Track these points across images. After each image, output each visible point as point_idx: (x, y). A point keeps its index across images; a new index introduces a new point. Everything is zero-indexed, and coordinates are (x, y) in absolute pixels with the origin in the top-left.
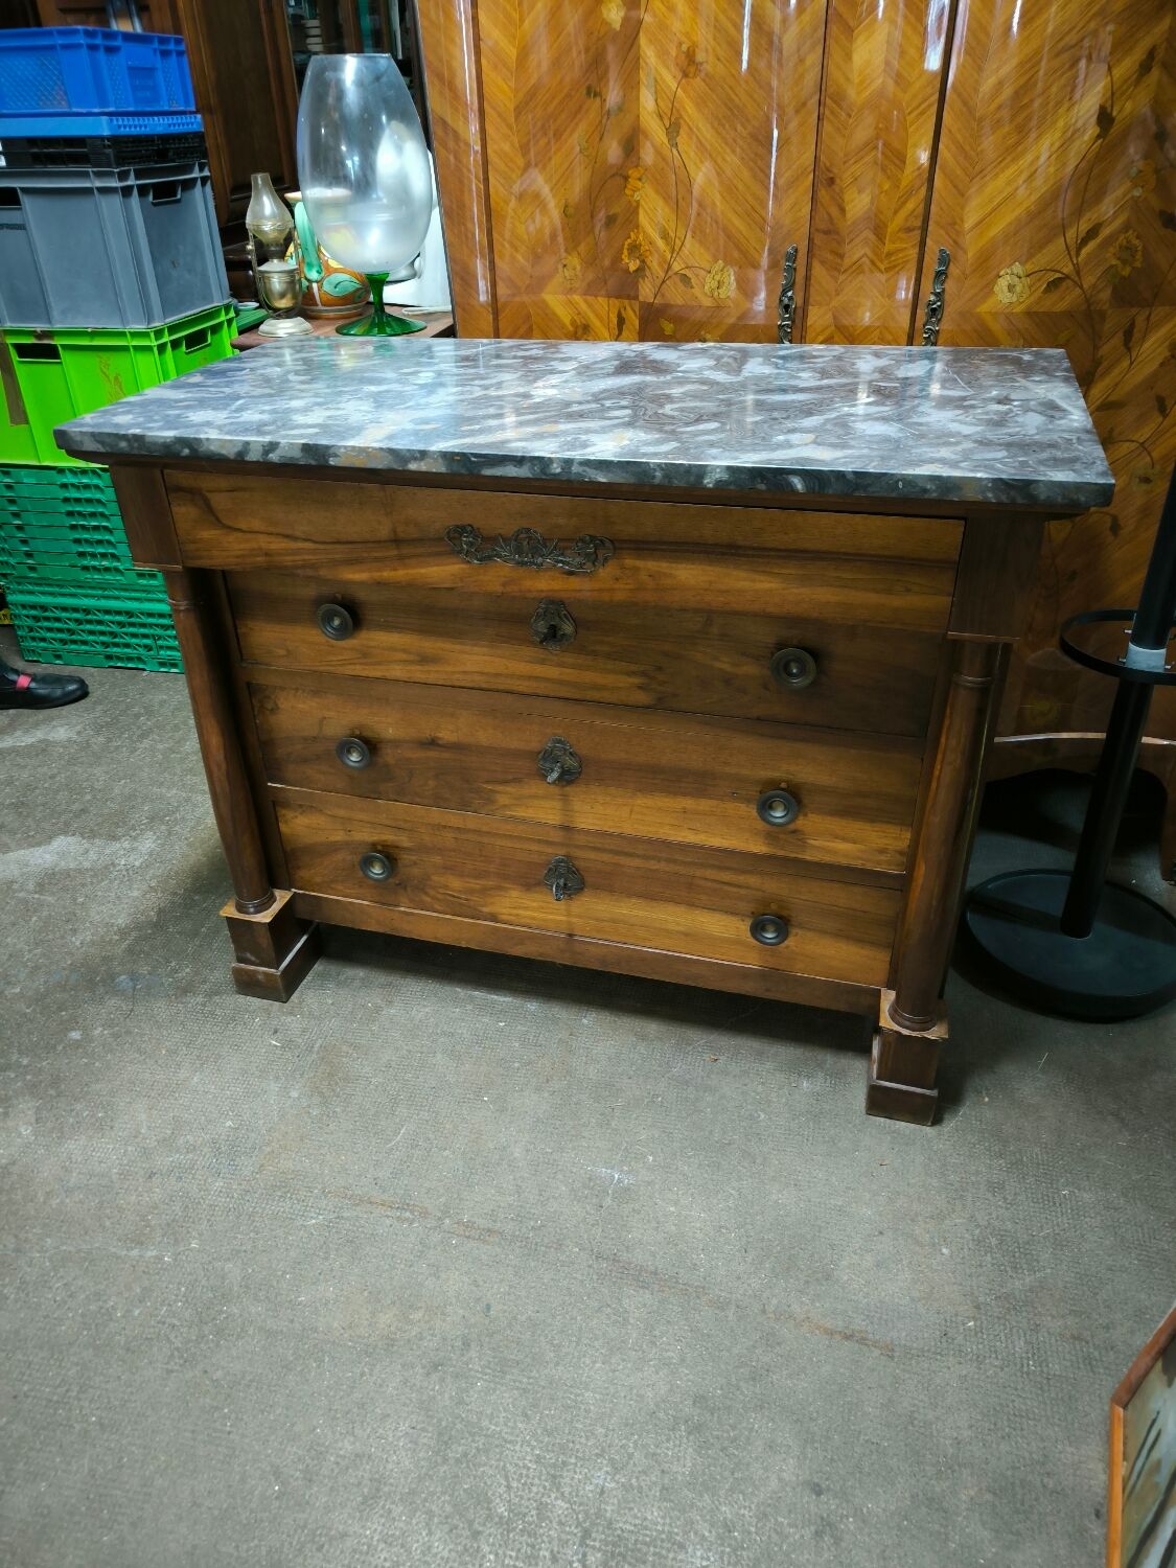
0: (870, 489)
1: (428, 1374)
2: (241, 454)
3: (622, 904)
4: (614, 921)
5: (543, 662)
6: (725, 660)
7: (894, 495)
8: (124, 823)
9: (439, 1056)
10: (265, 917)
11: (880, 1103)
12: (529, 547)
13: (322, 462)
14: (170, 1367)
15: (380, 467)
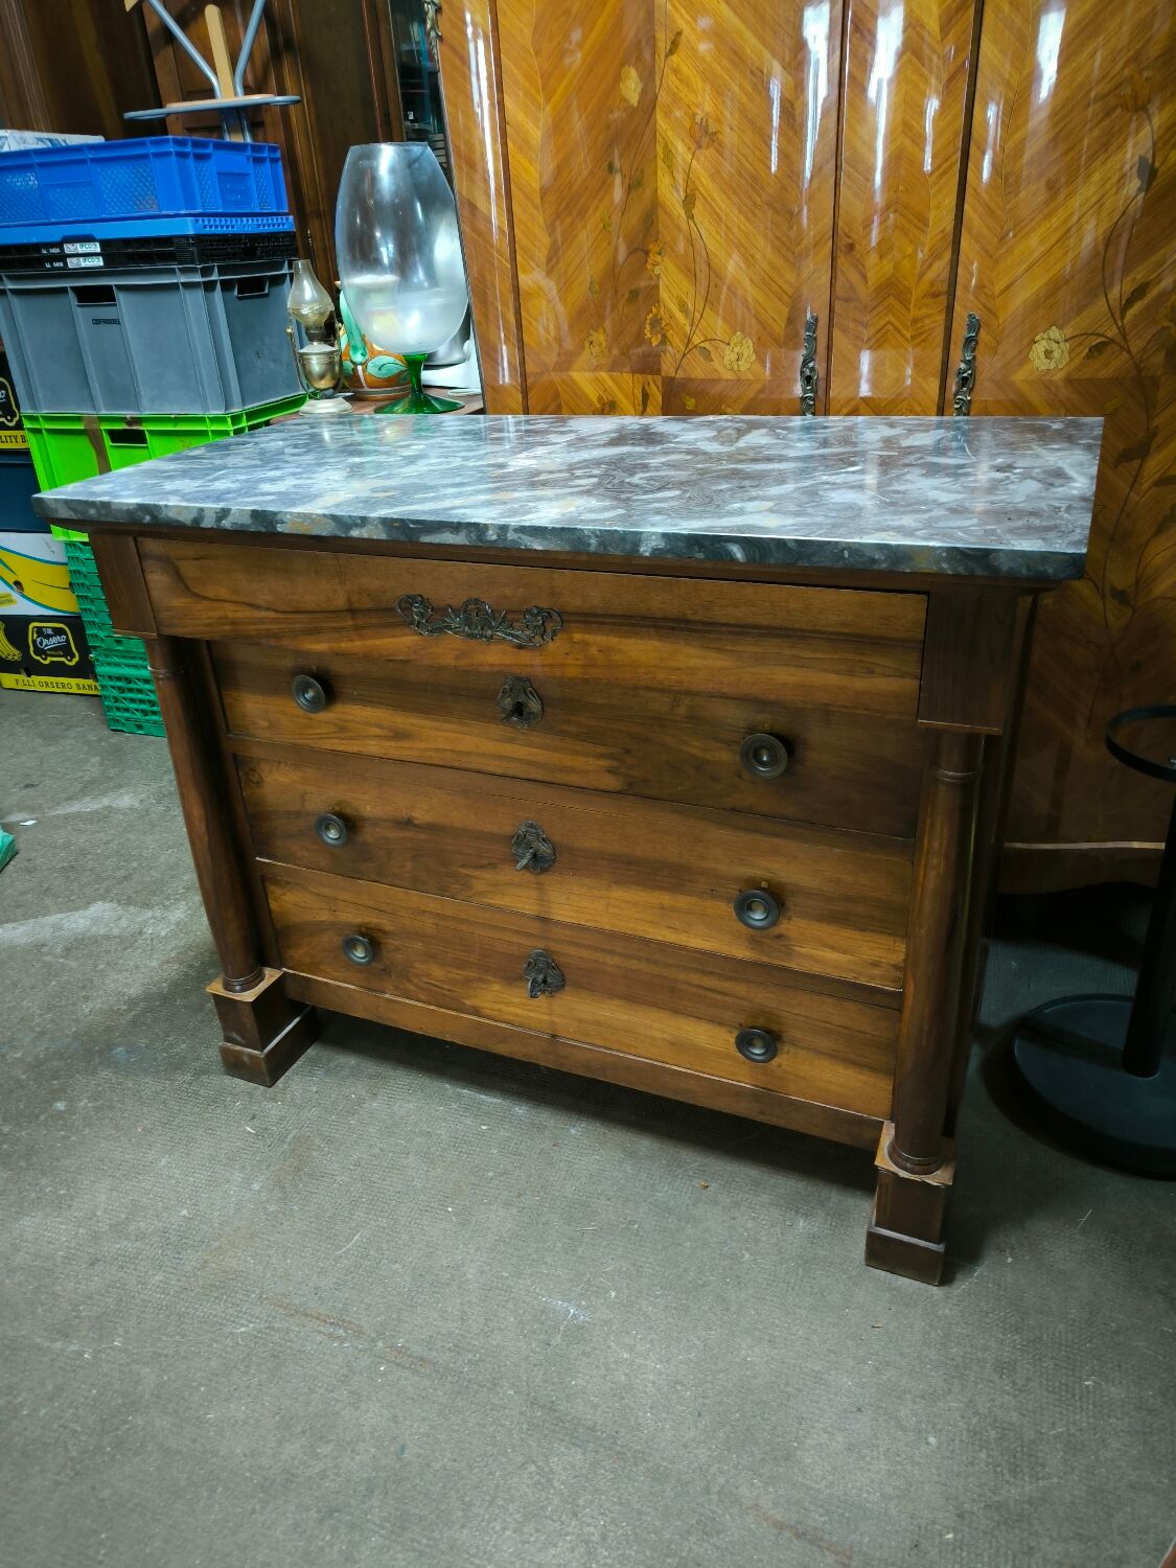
0: (815, 559)
1: (322, 1521)
2: (197, 521)
3: (605, 1006)
4: (598, 1023)
5: (511, 741)
6: (695, 744)
7: (840, 565)
8: (162, 892)
9: (411, 1158)
10: (249, 996)
11: (880, 1254)
12: (478, 619)
13: (271, 530)
14: (59, 1478)
15: (324, 534)
